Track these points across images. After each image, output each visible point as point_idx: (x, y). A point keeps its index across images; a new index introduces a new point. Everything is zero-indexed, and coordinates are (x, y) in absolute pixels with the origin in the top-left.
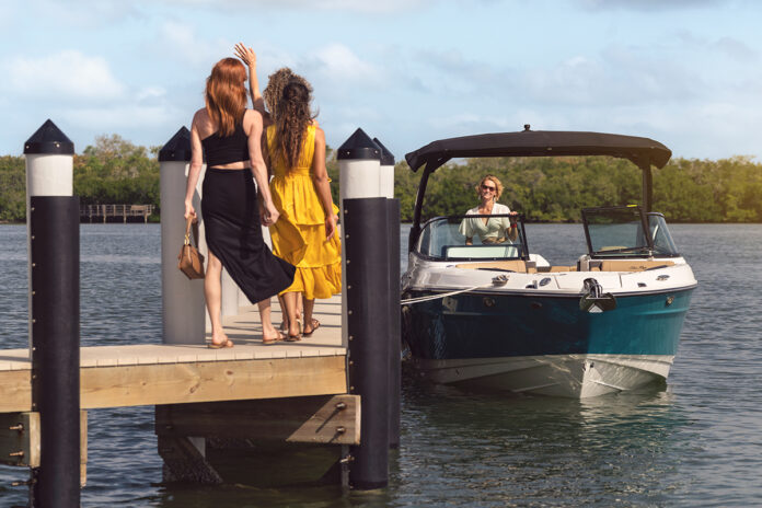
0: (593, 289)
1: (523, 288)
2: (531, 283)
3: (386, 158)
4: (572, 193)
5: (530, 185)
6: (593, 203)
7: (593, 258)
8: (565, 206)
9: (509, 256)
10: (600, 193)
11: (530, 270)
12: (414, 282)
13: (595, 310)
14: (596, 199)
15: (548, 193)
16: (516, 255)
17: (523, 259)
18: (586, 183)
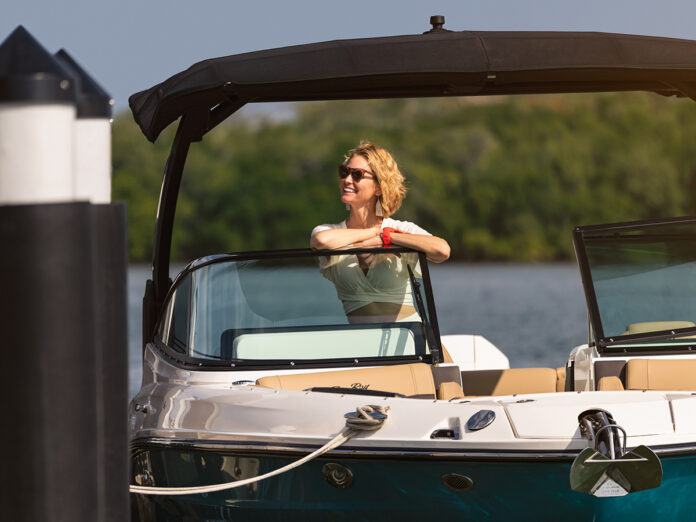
0: (602, 437)
1: (427, 438)
2: (445, 425)
3: (90, 101)
4: (568, 185)
5: (460, 167)
6: (617, 210)
7: (604, 352)
8: (549, 219)
9: (391, 353)
10: (635, 185)
11: (446, 387)
12: (155, 420)
13: (609, 489)
14: (626, 201)
15: (508, 187)
16: (410, 349)
17: (428, 360)
18: (600, 160)
